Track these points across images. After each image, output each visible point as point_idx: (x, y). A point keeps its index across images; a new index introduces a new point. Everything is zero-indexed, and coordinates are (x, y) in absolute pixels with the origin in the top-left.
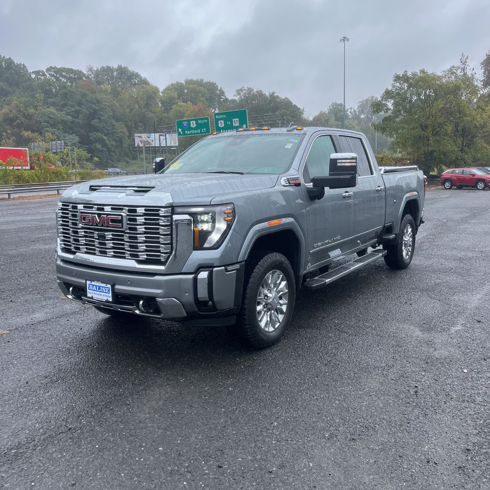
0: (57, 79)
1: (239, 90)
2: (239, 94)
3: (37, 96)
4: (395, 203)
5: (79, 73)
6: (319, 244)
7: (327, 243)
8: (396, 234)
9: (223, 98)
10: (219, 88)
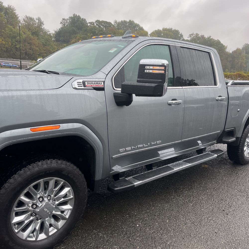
0: (99, 27)
1: (191, 34)
2: (191, 36)
3: (88, 34)
4: (238, 111)
5: (110, 24)
6: (129, 148)
7: (141, 148)
8: (237, 138)
9: (182, 39)
10: (180, 33)
